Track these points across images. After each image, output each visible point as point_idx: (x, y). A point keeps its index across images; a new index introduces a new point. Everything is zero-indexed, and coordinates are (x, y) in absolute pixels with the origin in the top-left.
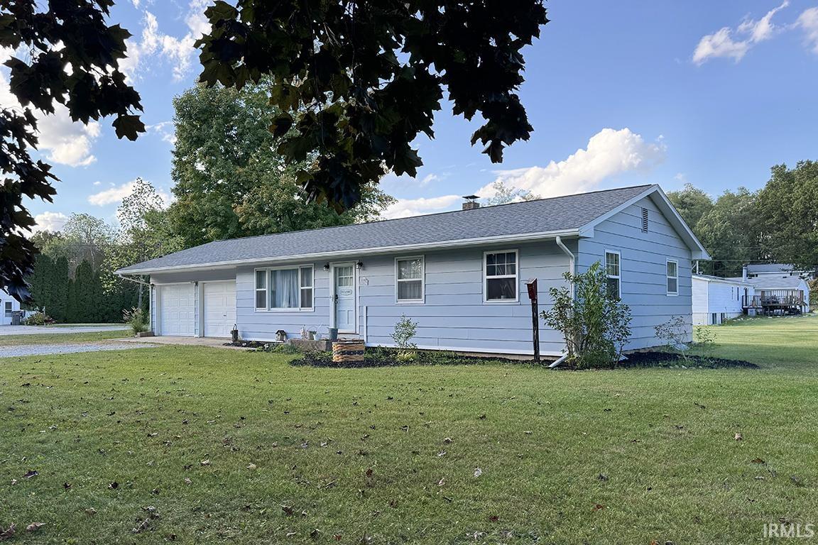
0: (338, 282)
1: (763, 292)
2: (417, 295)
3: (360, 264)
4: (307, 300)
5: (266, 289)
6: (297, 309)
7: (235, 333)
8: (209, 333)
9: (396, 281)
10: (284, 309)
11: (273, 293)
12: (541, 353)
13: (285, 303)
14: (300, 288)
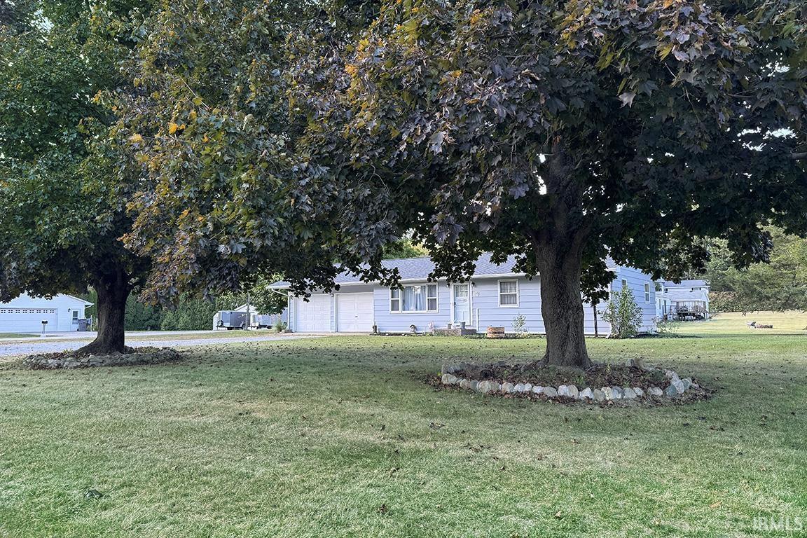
0: (456, 294)
1: (677, 303)
2: (512, 302)
3: (473, 283)
4: (432, 305)
5: (399, 299)
6: (425, 312)
7: (375, 327)
8: (343, 328)
9: (499, 293)
10: (412, 311)
11: (404, 301)
12: (598, 333)
13: (413, 307)
14: (427, 298)
